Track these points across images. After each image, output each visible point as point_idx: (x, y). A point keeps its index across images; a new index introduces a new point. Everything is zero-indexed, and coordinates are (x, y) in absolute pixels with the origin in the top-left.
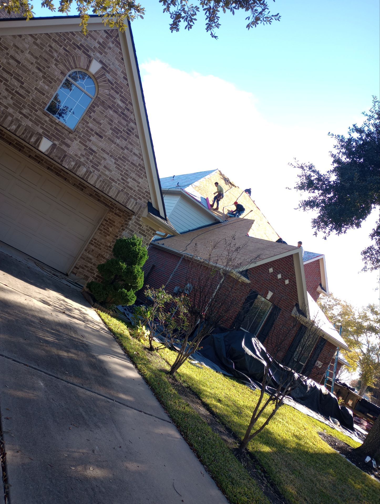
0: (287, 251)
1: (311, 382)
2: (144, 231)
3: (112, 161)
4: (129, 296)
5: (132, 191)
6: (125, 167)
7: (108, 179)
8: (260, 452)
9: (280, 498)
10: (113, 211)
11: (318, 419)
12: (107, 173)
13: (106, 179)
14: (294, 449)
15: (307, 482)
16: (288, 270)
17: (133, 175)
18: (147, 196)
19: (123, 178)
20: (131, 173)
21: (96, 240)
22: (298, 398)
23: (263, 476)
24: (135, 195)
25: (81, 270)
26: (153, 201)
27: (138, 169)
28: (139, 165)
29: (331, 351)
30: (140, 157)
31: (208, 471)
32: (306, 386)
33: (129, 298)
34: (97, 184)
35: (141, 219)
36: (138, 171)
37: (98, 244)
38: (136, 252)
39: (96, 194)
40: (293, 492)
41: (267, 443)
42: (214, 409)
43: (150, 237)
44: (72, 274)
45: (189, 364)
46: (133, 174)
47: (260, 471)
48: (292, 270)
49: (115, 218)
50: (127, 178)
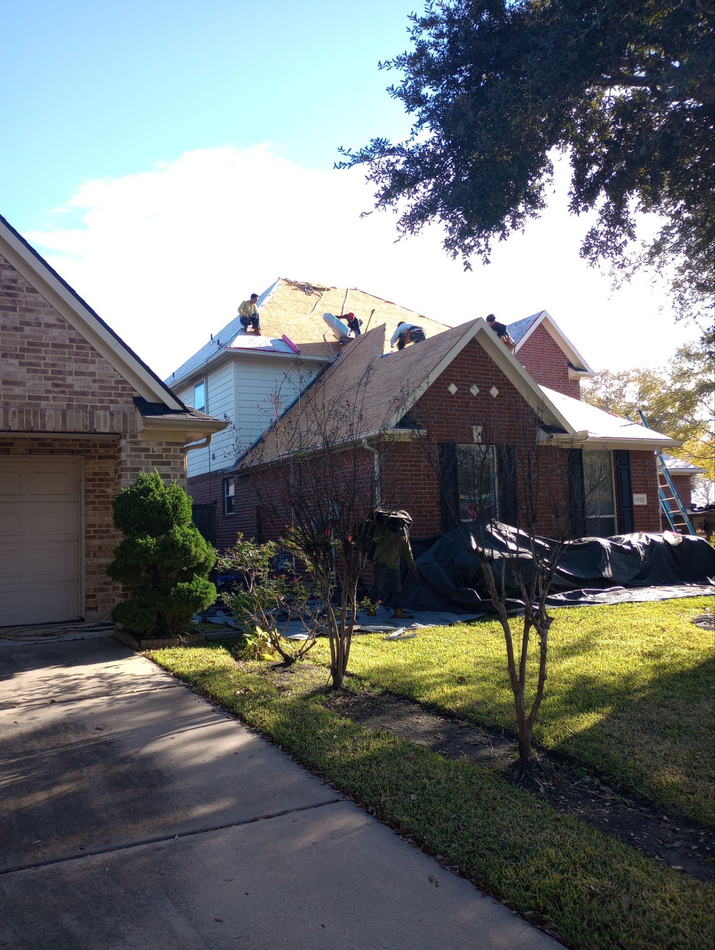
0: (460, 337)
1: (640, 538)
2: (161, 456)
3: (12, 364)
4: (196, 591)
5: (90, 397)
6: (46, 361)
7: (27, 401)
8: (577, 736)
9: (654, 811)
10: (93, 454)
11: (687, 594)
12: (17, 391)
13: (23, 404)
14: (654, 683)
15: (702, 738)
16: (484, 370)
17: (72, 366)
18: (124, 389)
19: (55, 382)
20: (65, 365)
21: (93, 526)
22: (633, 580)
23: (598, 785)
24: (101, 401)
25: (101, 595)
26: (141, 392)
27: (75, 350)
28: (71, 340)
29: (647, 464)
30: (62, 324)
31: (448, 865)
32: (634, 551)
33: (198, 594)
34: (10, 424)
35: (140, 438)
36: (77, 354)
37: (103, 532)
38: (158, 502)
39: (40, 445)
40: (676, 779)
41: (589, 707)
42: (449, 706)
43: (179, 461)
44: (89, 613)
45: (387, 643)
46: (70, 364)
47: (588, 779)
48: (492, 367)
49: (104, 465)
50: (64, 379)
